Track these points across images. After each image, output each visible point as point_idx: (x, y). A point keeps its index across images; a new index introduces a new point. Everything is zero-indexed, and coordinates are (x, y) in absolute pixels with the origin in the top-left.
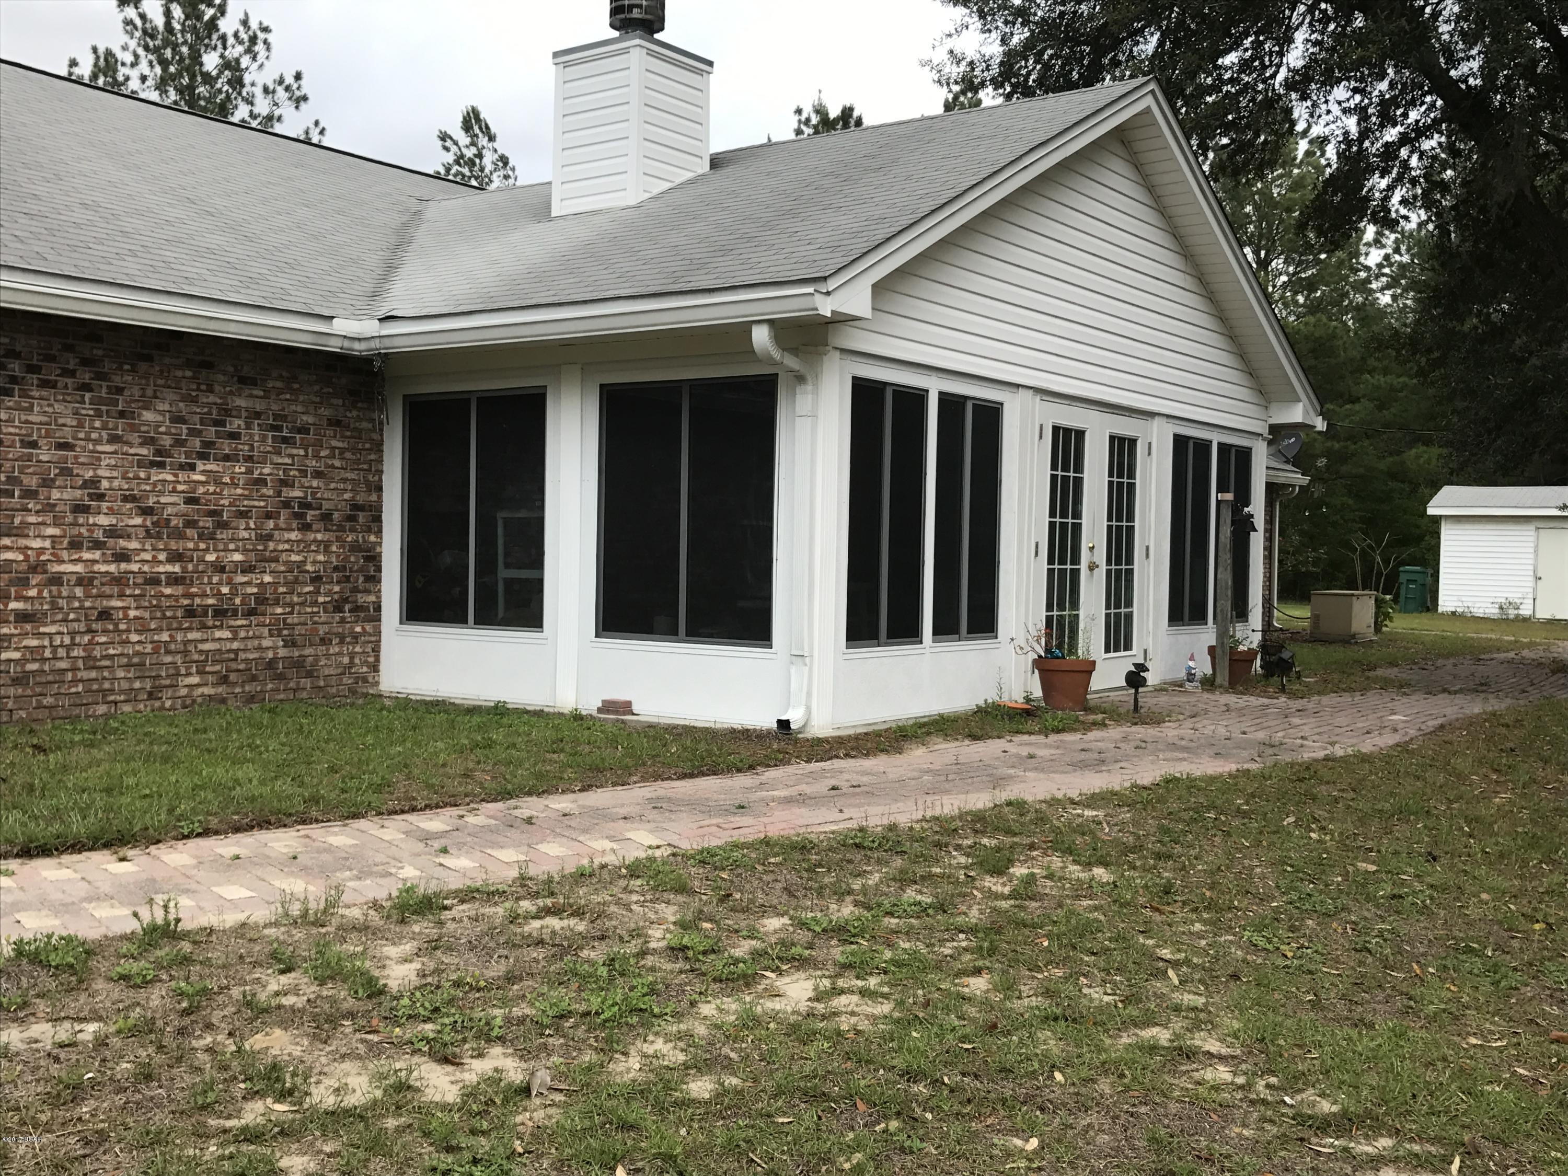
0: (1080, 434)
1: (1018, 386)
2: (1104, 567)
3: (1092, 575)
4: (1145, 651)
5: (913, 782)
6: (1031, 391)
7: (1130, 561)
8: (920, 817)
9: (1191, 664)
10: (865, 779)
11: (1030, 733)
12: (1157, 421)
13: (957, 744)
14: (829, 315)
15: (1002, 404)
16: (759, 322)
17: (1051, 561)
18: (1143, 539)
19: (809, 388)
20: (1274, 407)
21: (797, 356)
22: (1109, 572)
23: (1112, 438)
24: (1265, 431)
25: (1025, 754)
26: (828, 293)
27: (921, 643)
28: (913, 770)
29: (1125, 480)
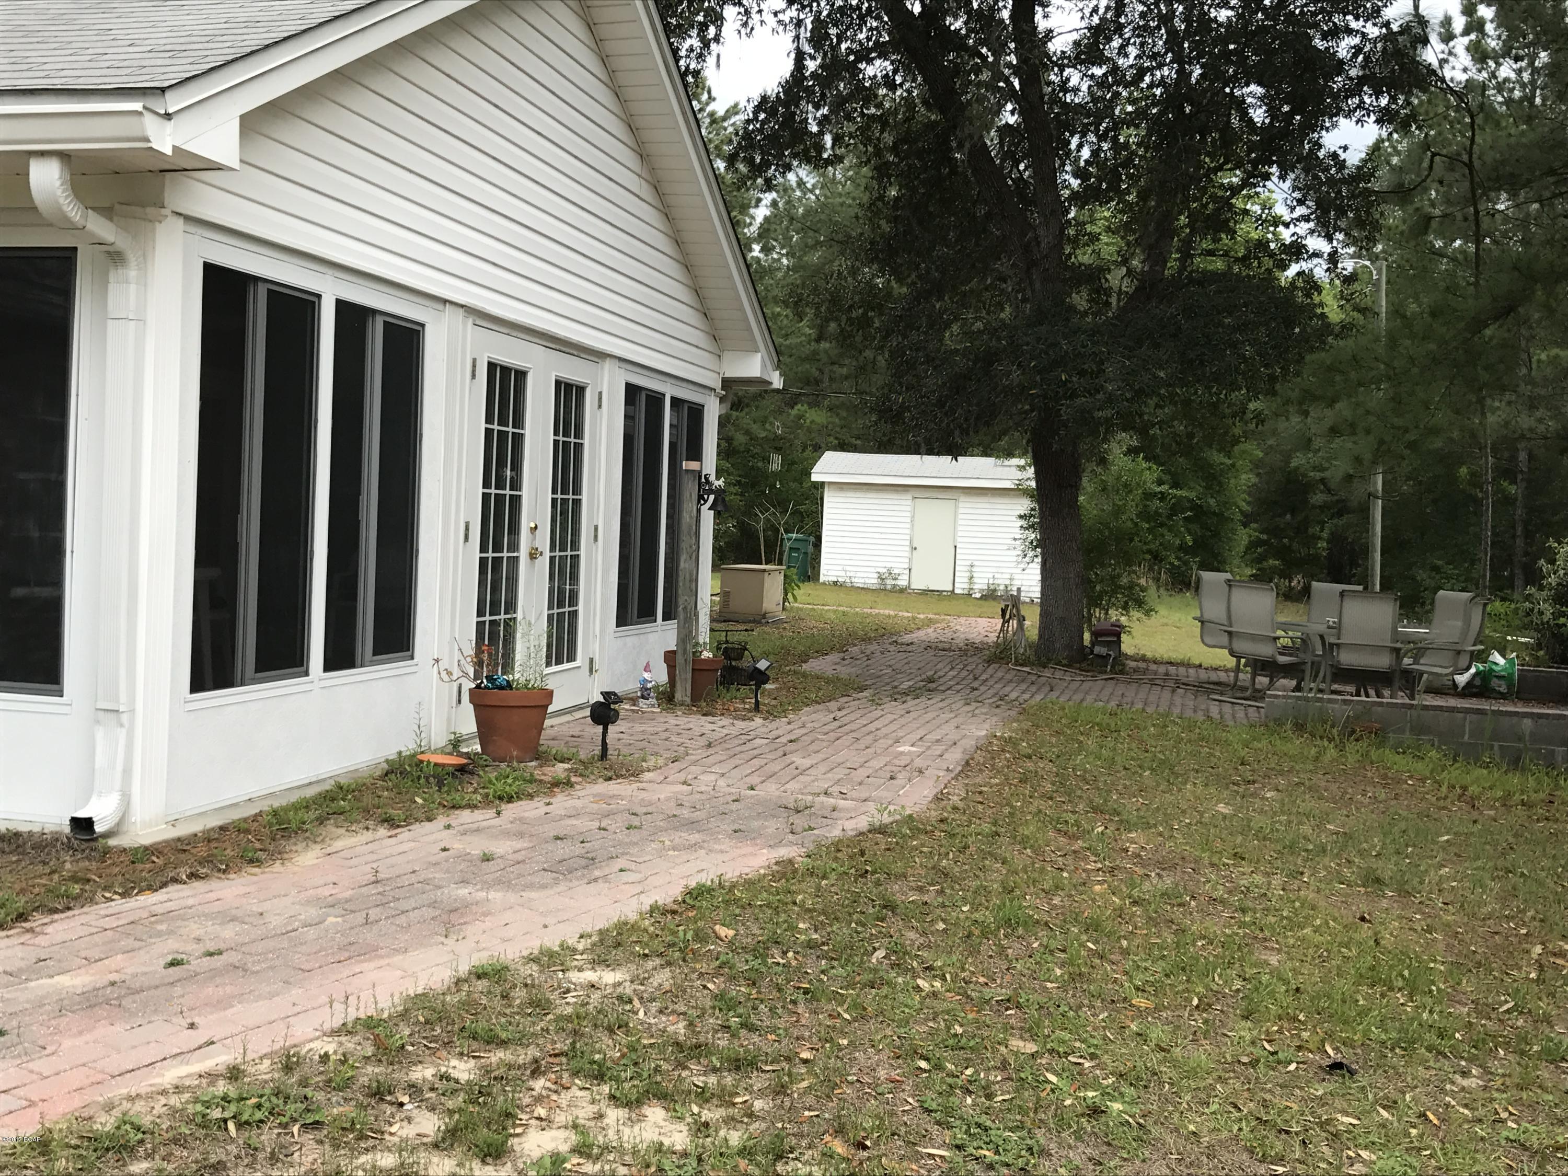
0: (521, 375)
1: (445, 301)
2: (547, 555)
3: (533, 565)
4: (591, 660)
5: (312, 933)
6: (461, 311)
7: (575, 545)
8: (337, 1023)
9: (647, 675)
10: (228, 933)
11: (472, 807)
12: (608, 364)
13: (368, 836)
14: (168, 151)
15: (423, 325)
16: (42, 154)
17: (483, 549)
18: (590, 518)
19: (132, 273)
20: (727, 356)
21: (111, 220)
22: (552, 559)
23: (558, 383)
24: (718, 385)
25: (476, 852)
26: (168, 116)
27: (307, 674)
28: (308, 902)
29: (572, 440)
